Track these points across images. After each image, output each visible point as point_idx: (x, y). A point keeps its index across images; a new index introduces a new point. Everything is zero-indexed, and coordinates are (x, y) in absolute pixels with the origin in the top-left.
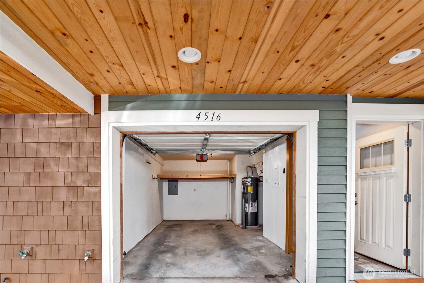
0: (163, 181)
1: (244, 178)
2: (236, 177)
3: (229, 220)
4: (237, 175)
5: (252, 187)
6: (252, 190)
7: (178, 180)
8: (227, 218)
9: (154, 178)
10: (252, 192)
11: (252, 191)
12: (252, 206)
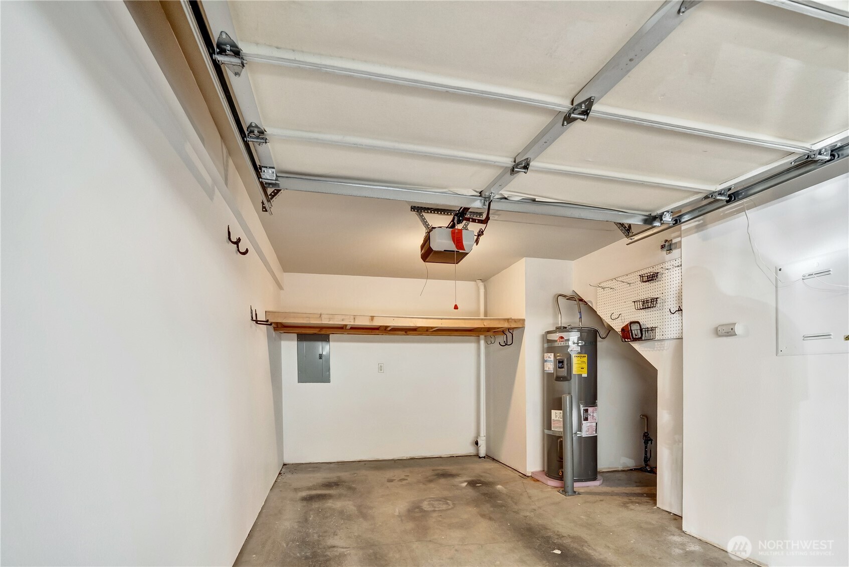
0: (281, 339)
1: (557, 328)
2: (523, 328)
3: (484, 457)
4: (526, 323)
5: (585, 359)
6: (585, 366)
7: (328, 336)
8: (478, 450)
9: (254, 319)
10: (585, 375)
11: (585, 370)
12: (586, 419)
